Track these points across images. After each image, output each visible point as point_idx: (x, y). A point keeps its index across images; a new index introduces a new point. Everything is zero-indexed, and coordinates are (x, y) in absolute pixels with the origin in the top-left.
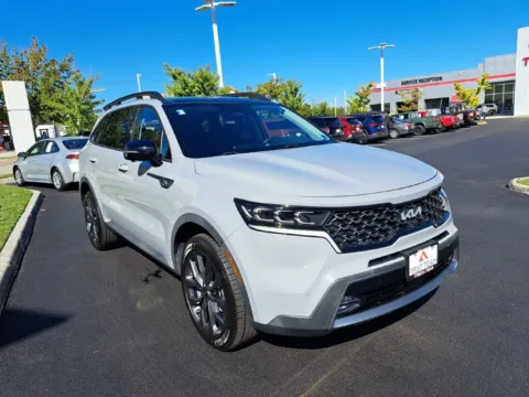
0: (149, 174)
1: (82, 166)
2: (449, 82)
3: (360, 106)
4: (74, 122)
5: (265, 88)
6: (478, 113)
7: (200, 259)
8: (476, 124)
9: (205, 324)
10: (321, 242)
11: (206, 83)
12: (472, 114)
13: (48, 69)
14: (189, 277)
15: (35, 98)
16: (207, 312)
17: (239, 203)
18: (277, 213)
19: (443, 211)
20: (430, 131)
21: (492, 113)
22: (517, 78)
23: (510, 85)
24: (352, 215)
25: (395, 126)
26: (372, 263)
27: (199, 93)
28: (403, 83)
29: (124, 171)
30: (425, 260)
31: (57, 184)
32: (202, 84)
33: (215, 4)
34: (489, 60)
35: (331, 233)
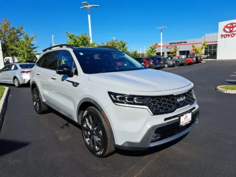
0: (67, 80)
1: (32, 76)
2: (190, 44)
3: (152, 53)
4: (24, 56)
5: (110, 43)
6: (202, 58)
7: (90, 117)
8: (201, 62)
9: (92, 146)
10: (145, 111)
11: (85, 41)
12: (199, 58)
13: (11, 31)
14: (85, 126)
15: (4, 45)
16: (93, 141)
17: (110, 93)
18: (126, 98)
19: (193, 99)
20: (182, 65)
21: (207, 58)
22: (218, 43)
23: (215, 46)
24: (157, 99)
25: (167, 62)
26: (166, 119)
27: (82, 45)
28: (170, 44)
29: (55, 79)
30: (187, 119)
31: (16, 84)
32: (83, 41)
33: (89, 6)
34: (206, 35)
35: (149, 107)
